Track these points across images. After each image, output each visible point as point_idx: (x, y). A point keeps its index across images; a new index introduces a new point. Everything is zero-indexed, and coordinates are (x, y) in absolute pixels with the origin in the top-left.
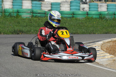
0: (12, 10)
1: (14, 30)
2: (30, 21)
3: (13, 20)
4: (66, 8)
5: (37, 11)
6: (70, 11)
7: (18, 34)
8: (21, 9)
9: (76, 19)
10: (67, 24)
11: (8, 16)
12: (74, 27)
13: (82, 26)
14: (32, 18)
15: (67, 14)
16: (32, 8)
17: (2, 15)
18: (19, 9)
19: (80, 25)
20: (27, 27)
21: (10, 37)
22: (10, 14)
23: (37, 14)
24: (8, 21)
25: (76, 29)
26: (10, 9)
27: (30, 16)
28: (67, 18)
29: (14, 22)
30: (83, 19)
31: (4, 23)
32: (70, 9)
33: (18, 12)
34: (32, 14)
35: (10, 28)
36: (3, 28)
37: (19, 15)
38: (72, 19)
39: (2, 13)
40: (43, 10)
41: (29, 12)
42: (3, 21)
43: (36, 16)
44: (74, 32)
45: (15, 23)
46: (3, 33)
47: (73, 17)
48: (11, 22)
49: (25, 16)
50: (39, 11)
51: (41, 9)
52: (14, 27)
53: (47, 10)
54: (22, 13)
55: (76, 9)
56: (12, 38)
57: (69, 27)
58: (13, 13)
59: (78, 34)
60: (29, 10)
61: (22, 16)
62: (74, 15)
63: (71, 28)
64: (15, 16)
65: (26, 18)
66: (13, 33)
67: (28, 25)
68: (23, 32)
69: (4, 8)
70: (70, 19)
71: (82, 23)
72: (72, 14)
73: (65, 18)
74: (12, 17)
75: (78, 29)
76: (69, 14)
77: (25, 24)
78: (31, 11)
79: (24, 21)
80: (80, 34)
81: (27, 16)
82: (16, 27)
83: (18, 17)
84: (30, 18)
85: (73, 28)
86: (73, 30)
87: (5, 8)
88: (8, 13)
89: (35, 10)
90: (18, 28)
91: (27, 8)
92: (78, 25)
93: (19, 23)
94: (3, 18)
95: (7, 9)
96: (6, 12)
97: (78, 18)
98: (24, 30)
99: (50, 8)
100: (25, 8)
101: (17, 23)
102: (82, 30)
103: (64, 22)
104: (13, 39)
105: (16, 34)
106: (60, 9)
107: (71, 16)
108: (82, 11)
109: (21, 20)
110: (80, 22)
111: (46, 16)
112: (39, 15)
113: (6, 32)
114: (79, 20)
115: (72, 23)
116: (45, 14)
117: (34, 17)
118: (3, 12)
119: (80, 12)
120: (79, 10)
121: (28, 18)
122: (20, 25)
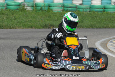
0: (43, 4)
1: (45, 24)
2: (61, 15)
3: (44, 14)
4: (97, 2)
5: (69, 5)
6: (101, 5)
7: (49, 28)
8: (53, 3)
9: (107, 13)
10: (98, 18)
11: (39, 10)
12: (105, 21)
13: (113, 20)
14: (63, 12)
15: (99, 8)
16: (63, 2)
17: (33, 9)
18: (50, 3)
19: (111, 19)
20: (59, 21)
21: (41, 32)
22: (41, 8)
23: (68, 8)
24: (39, 15)
25: (107, 23)
26: (41, 3)
27: (61, 10)
28: (98, 12)
29: (45, 16)
30: (114, 13)
31: (35, 17)
32: (102, 3)
33: (50, 7)
34: (63, 8)
35: (41, 22)
36: (34, 22)
37: (50, 9)
38: (103, 13)
39: (33, 7)
40: (74, 4)
41: (60, 6)
42: (34, 15)
43: (67, 10)
44: (105, 26)
45: (47, 17)
46: (35, 27)
47: (104, 11)
48: (42, 16)
49: (56, 10)
50: (70, 5)
51: (72, 3)
52: (45, 21)
53: (78, 4)
54: (54, 7)
55: (108, 3)
56: (42, 32)
57: (100, 21)
58: (44, 7)
59: (109, 28)
60: (60, 4)
61: (54, 10)
62: (105, 9)
63: (102, 22)
64: (47, 10)
65: (57, 12)
66: (44, 27)
67: (59, 19)
68: (54, 27)
69: (35, 2)
70: (101, 13)
71: (113, 17)
72: (103, 8)
73: (96, 12)
74: (44, 11)
75: (109, 23)
76: (100, 8)
77: (56, 18)
78: (63, 5)
79: (55, 15)
80: (111, 28)
81: (58, 10)
82: (47, 21)
83: (49, 11)
84: (61, 11)
85: (104, 23)
86: (104, 25)
87: (37, 2)
88: (40, 8)
89: (66, 4)
90: (49, 22)
91: (58, 2)
92: (109, 19)
93: (50, 17)
94: (34, 12)
95: (38, 3)
96: (38, 6)
97: (109, 12)
98: (55, 24)
99: (81, 2)
100: (57, 2)
101: (49, 17)
102: (113, 25)
103: (95, 16)
104: (44, 33)
105: (47, 28)
106: (92, 3)
107: (102, 10)
108: (114, 4)
109: (52, 14)
110: (111, 16)
111: (77, 10)
112: (70, 9)
113: (37, 26)
114: (111, 14)
115: (103, 17)
116: (76, 8)
117: (65, 11)
118: (35, 6)
119: (111, 6)
120: (111, 3)
121: (59, 12)
122: (51, 19)
